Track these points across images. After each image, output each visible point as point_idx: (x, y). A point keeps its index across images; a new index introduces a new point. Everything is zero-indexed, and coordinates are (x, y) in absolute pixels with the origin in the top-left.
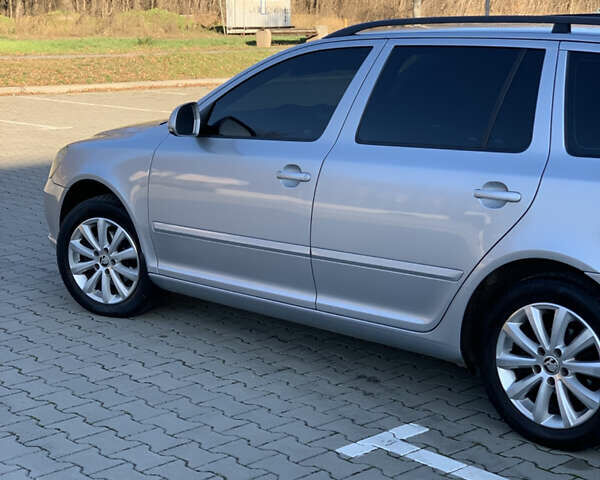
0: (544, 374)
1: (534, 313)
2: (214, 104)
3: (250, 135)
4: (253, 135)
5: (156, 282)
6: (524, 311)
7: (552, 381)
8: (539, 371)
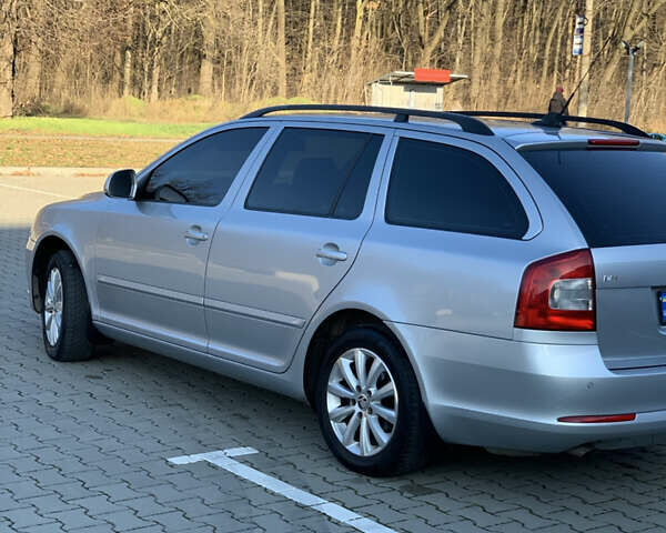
0: (357, 409)
1: (360, 355)
2: (152, 172)
3: (184, 201)
4: (188, 201)
5: (101, 330)
6: (353, 353)
7: (360, 415)
8: (354, 404)
